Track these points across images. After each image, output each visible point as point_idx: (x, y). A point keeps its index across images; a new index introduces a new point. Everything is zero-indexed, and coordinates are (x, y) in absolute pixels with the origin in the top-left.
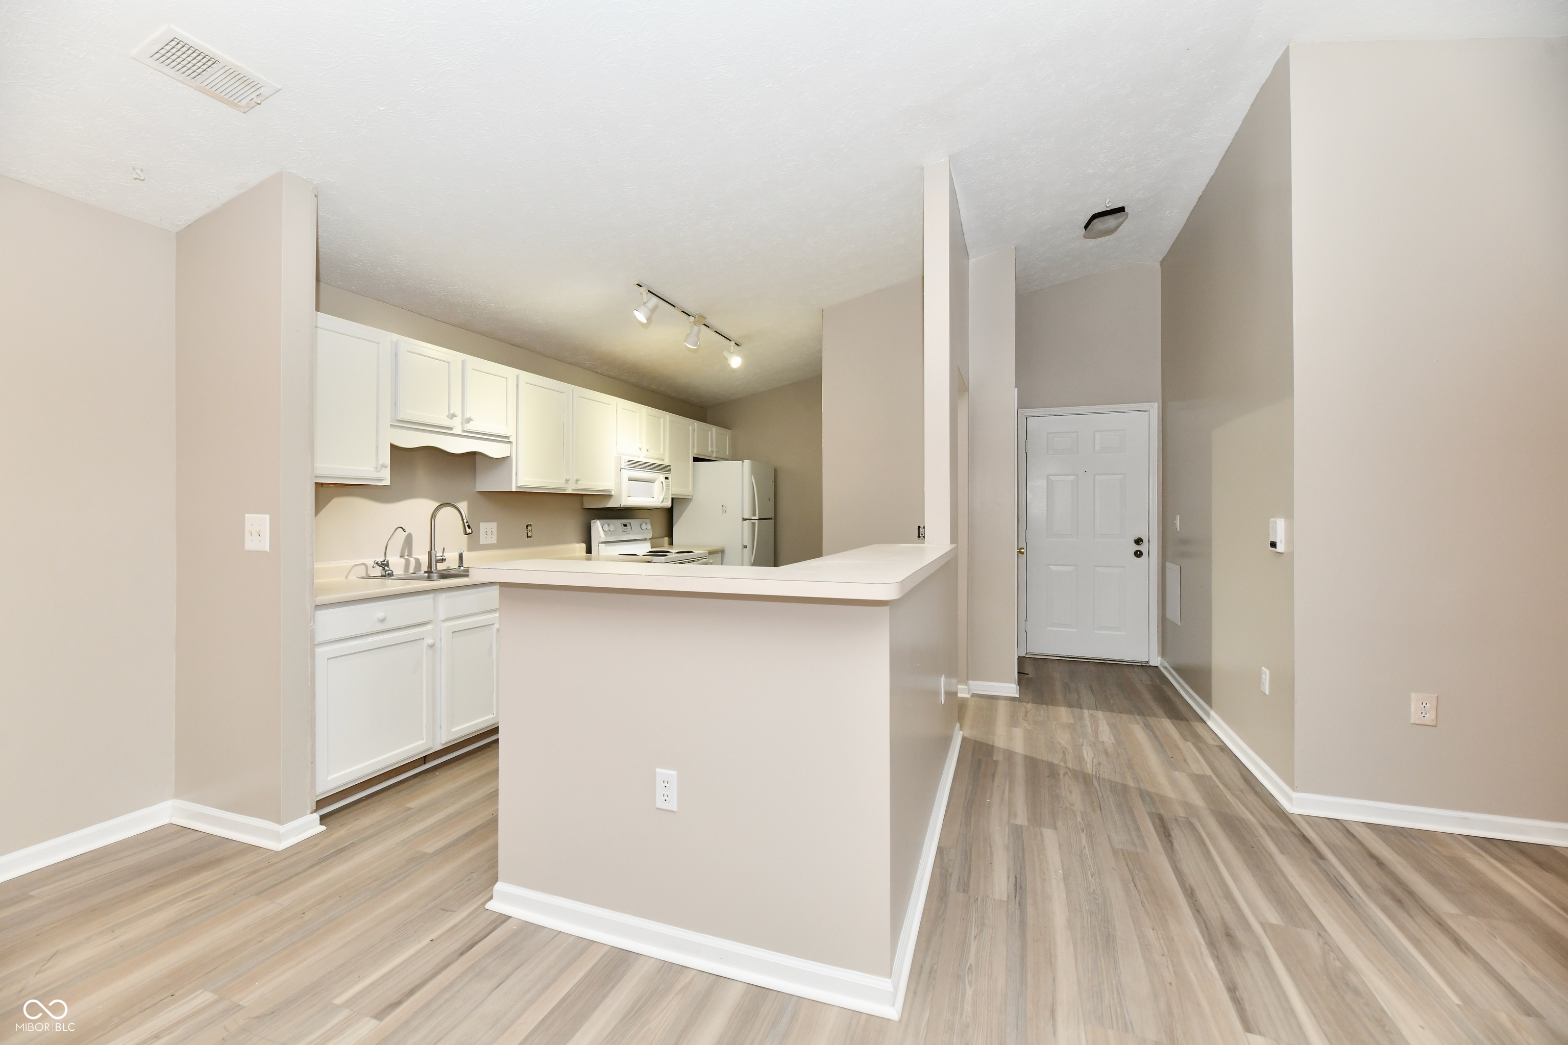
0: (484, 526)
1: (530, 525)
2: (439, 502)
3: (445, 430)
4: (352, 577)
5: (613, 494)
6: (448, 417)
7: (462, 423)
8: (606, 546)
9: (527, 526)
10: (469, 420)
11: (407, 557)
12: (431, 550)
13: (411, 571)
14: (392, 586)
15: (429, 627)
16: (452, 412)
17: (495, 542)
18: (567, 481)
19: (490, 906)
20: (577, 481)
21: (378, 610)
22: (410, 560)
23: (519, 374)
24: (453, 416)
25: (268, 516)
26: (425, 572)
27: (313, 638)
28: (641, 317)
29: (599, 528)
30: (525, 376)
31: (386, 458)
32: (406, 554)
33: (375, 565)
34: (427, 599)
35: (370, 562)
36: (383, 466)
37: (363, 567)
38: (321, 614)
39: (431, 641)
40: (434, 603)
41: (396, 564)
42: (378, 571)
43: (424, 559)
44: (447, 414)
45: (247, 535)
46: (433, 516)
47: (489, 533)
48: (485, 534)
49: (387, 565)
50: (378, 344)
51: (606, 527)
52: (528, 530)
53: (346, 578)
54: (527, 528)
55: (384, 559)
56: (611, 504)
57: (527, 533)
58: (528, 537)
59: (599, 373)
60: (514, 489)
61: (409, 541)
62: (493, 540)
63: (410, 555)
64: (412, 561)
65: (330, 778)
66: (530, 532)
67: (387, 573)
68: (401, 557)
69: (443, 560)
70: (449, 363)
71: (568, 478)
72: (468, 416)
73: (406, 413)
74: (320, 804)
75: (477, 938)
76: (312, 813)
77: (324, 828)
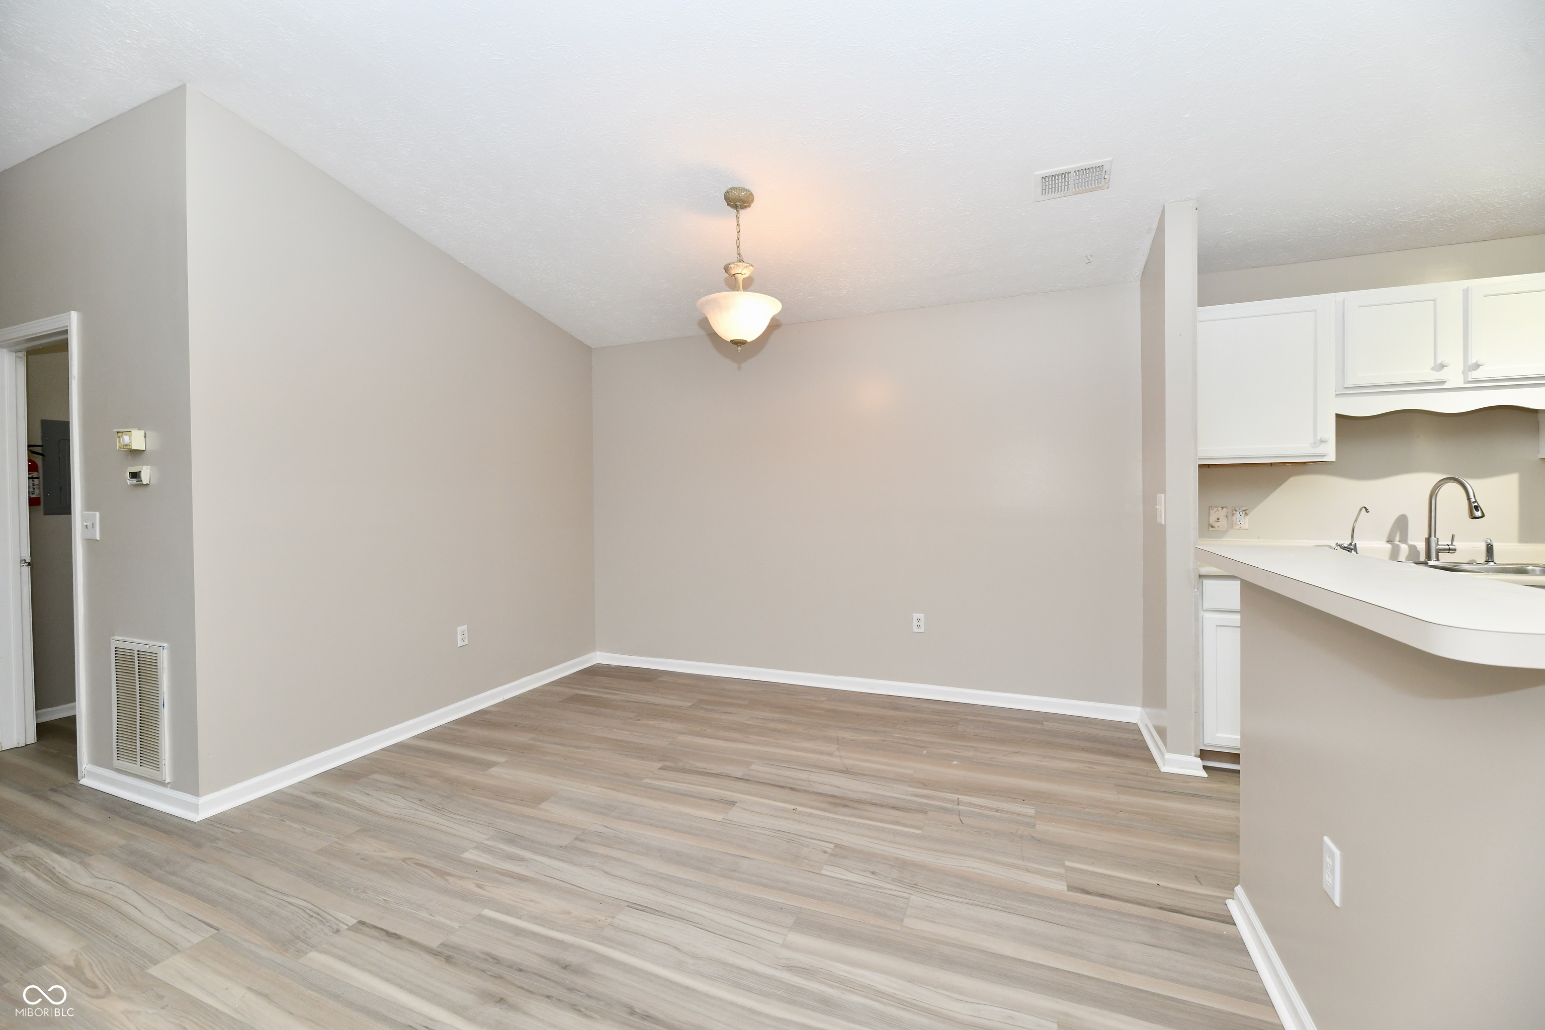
2: (1436, 476)
3: (1437, 387)
6: (1433, 369)
7: (1463, 373)
10: (1477, 366)
12: (1430, 536)
16: (1439, 362)
19: (1229, 902)
22: (1399, 546)
24: (1445, 366)
25: (1163, 495)
31: (1328, 430)
32: (1398, 538)
33: (1337, 548)
36: (1324, 440)
41: (1374, 548)
43: (1421, 546)
44: (1432, 365)
45: (1158, 510)
46: (1433, 494)
49: (1355, 549)
50: (1315, 310)
55: (1351, 542)
61: (1401, 522)
63: (1404, 539)
64: (1404, 548)
65: (1218, 735)
68: (1388, 542)
69: (1450, 550)
70: (1434, 300)
72: (1473, 361)
73: (1359, 376)
74: (1204, 754)
75: (1187, 911)
76: (1196, 756)
77: (1204, 774)
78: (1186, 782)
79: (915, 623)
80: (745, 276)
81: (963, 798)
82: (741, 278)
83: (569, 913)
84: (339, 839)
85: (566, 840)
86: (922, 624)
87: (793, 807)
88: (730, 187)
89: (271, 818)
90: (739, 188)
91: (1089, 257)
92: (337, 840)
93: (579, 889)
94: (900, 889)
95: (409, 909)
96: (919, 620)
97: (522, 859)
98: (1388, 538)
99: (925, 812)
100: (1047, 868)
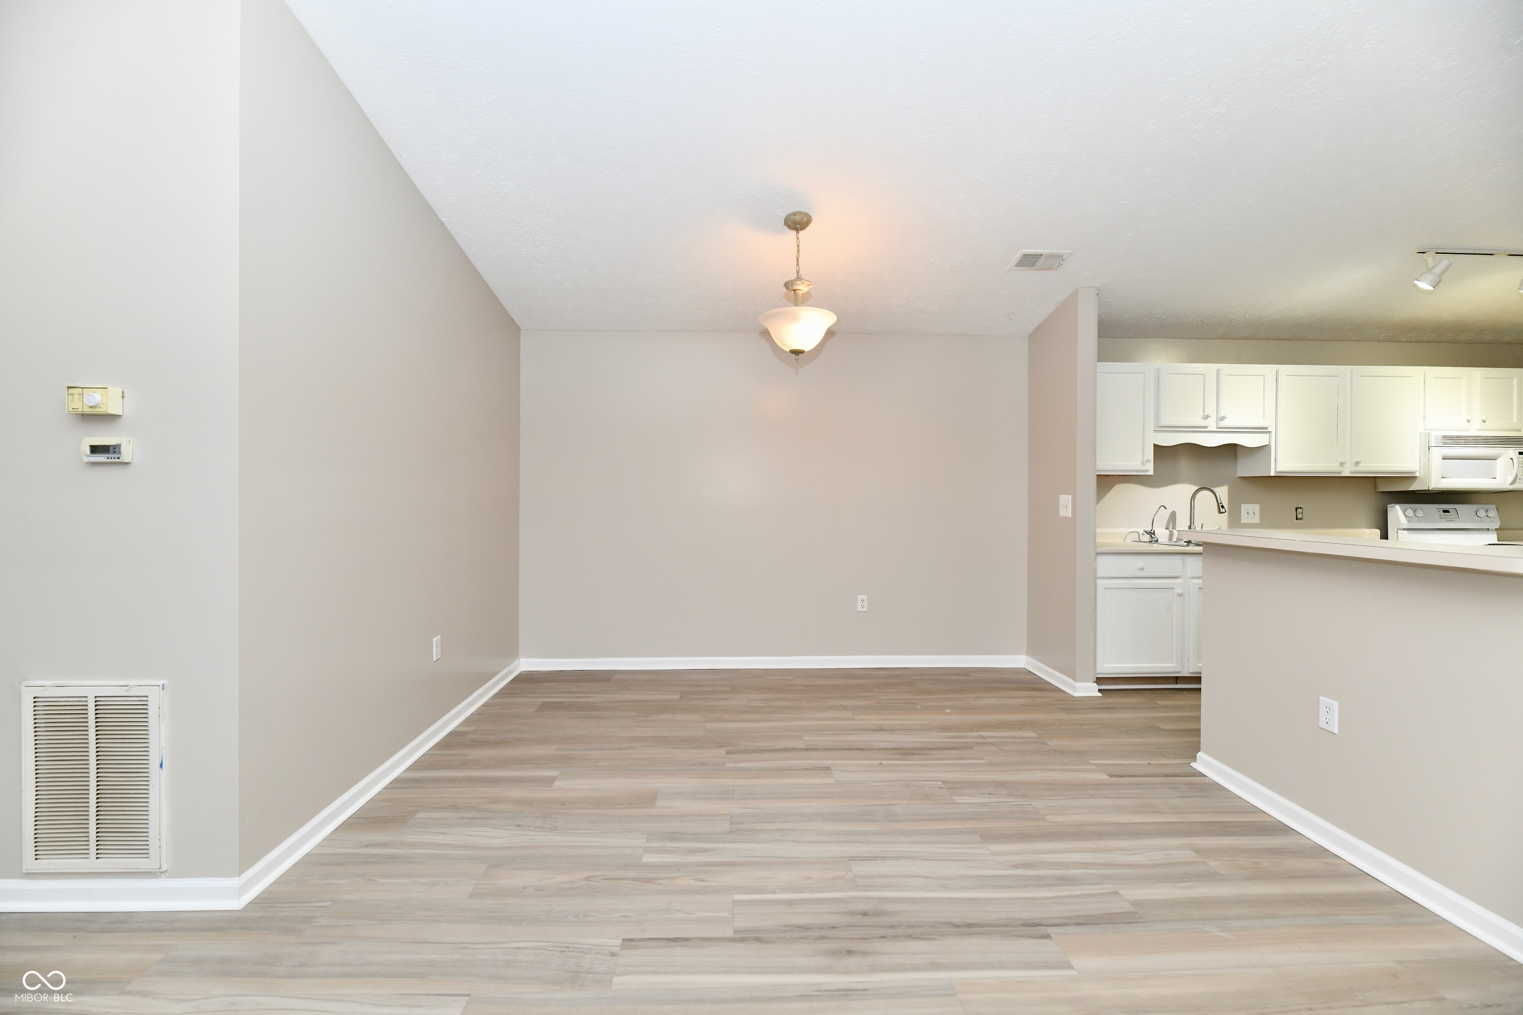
0: (1244, 507)
1: (1301, 508)
2: (1197, 485)
3: (1202, 429)
4: (1128, 541)
5: (1417, 475)
6: (1202, 418)
7: (1216, 422)
8: (1409, 533)
9: (1296, 509)
10: (1223, 418)
11: (1171, 529)
12: (1191, 525)
13: (1175, 539)
14: (1155, 547)
15: (1179, 581)
16: (1206, 414)
17: (1259, 522)
18: (1342, 464)
19: (1193, 764)
20: (1357, 463)
21: (1140, 562)
22: (1173, 532)
23: (1278, 369)
24: (1206, 417)
25: (1071, 496)
26: (1185, 542)
27: (1095, 572)
28: (1424, 285)
29: (1398, 514)
30: (1285, 369)
31: (1150, 455)
32: (1171, 527)
33: (1145, 533)
34: (1178, 560)
35: (1141, 531)
36: (1148, 461)
37: (1137, 534)
38: (1101, 560)
39: (1180, 591)
40: (1183, 565)
41: (1162, 533)
42: (1147, 538)
44: (1202, 416)
45: (1060, 507)
46: (1193, 497)
47: (1251, 513)
48: (1249, 513)
49: (1154, 533)
50: (1144, 373)
51: (1410, 513)
52: (1298, 512)
53: (1124, 540)
54: (1296, 511)
55: (1151, 529)
56: (1414, 487)
57: (1297, 515)
58: (1297, 519)
59: (1402, 342)
60: (1273, 474)
61: (1173, 516)
62: (1257, 520)
63: (1174, 527)
64: (1175, 532)
65: (1105, 665)
66: (1301, 514)
67: (1153, 540)
68: (1166, 529)
70: (1203, 374)
71: (1343, 460)
72: (1222, 415)
73: (1167, 420)
74: (1099, 681)
75: (1179, 775)
76: (1093, 682)
77: (1100, 695)
78: (1095, 701)
79: (860, 603)
80: (802, 292)
81: (984, 734)
82: (800, 293)
83: (810, 878)
84: (478, 880)
85: (727, 827)
86: (865, 603)
87: (878, 762)
88: (797, 210)
89: (349, 881)
90: (805, 213)
91: (1011, 315)
92: (477, 881)
93: (791, 859)
94: (1019, 800)
95: (660, 915)
96: (863, 601)
97: (707, 850)
98: (1166, 526)
99: (971, 748)
100: (1085, 767)
